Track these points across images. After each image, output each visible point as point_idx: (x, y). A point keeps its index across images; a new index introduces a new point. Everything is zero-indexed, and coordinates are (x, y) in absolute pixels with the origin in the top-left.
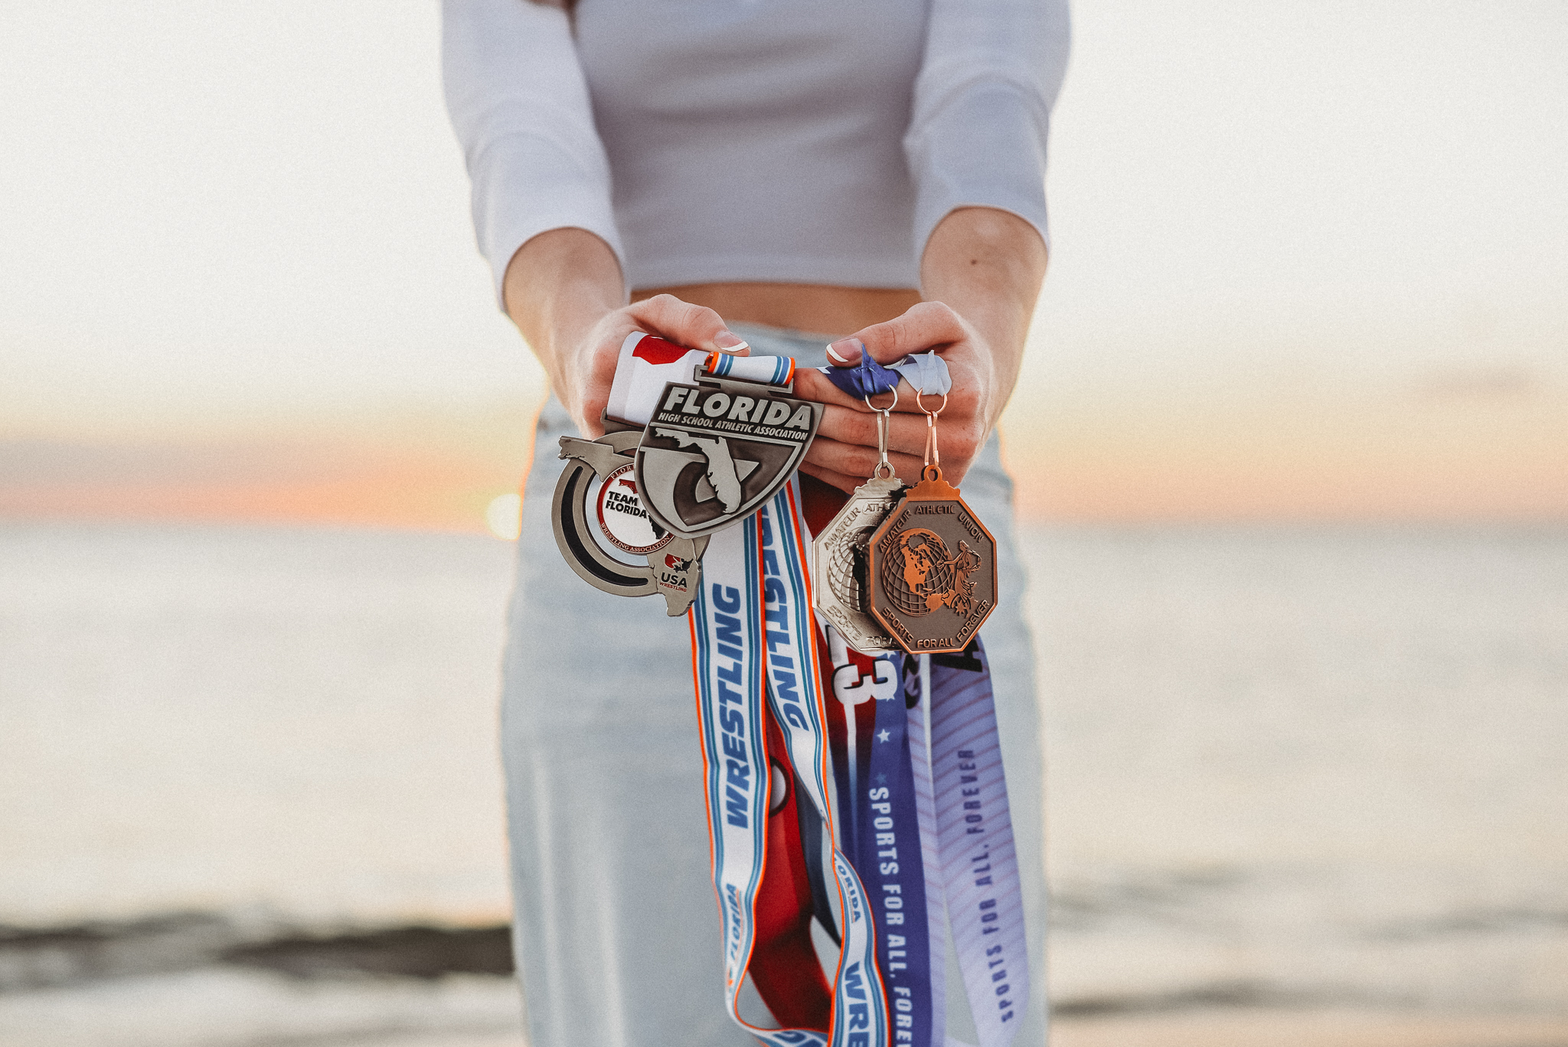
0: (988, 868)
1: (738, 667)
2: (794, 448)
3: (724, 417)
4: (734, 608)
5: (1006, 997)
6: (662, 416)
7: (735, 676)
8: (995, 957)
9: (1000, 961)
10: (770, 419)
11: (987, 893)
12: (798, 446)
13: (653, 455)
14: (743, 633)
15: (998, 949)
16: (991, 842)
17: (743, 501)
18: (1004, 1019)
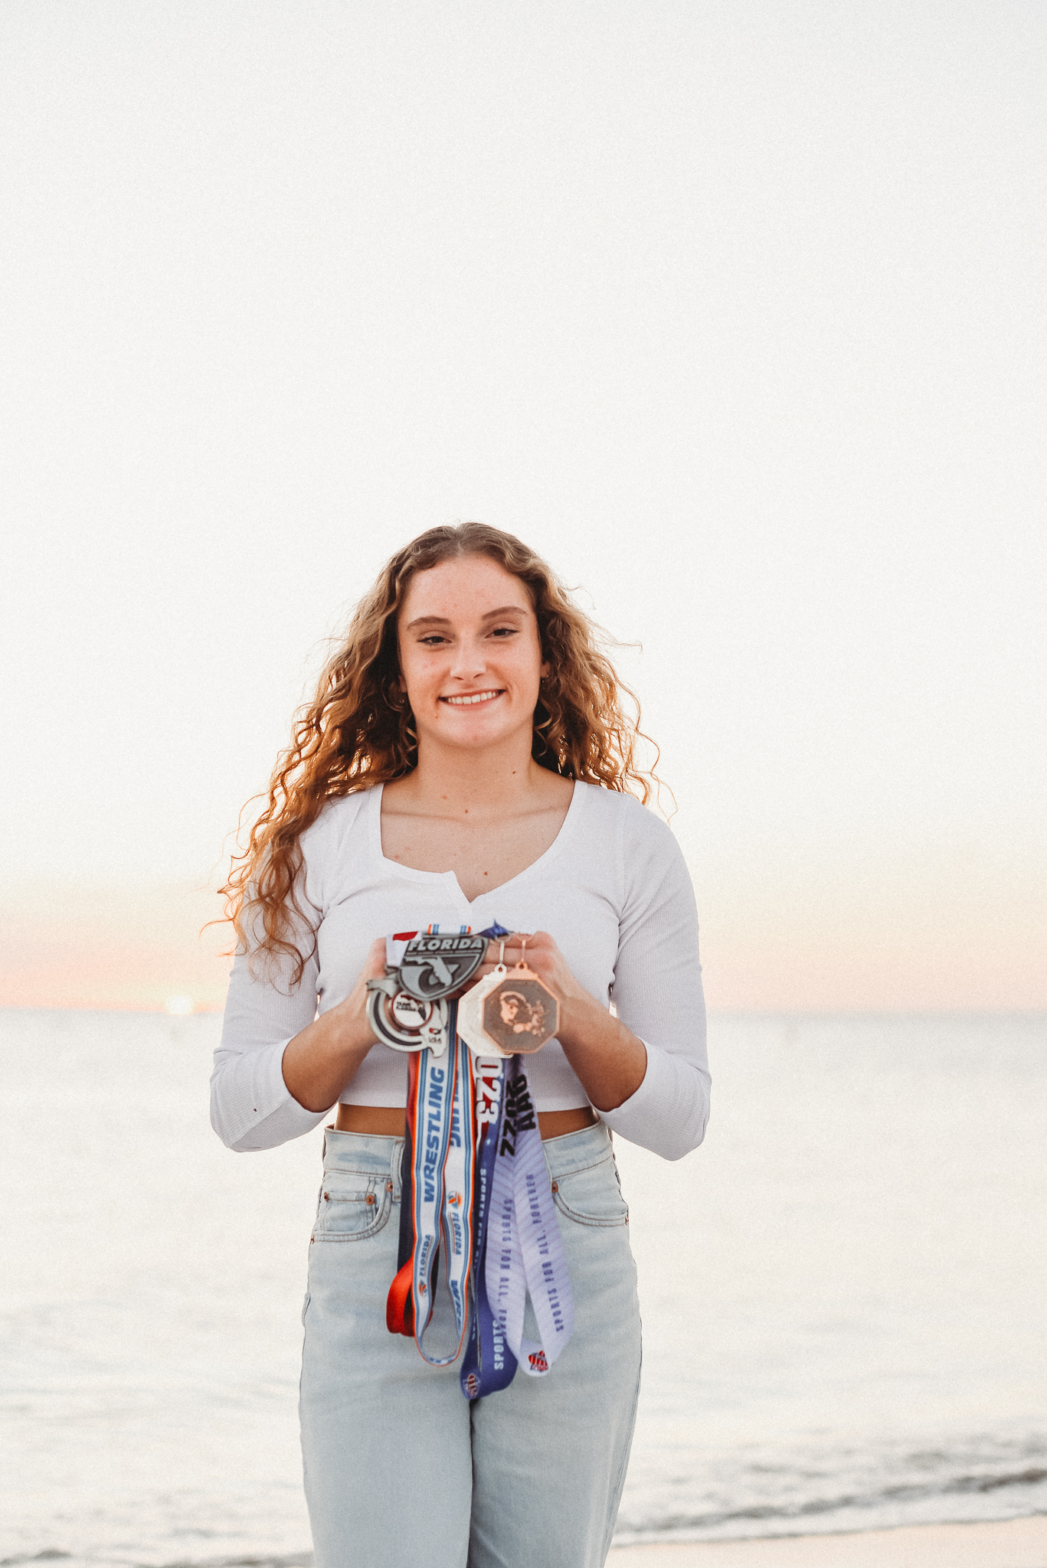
0: (546, 1244)
1: (439, 1113)
2: (475, 957)
3: (439, 949)
4: (441, 1080)
5: (559, 1317)
6: (408, 954)
7: (437, 1118)
8: (552, 1295)
9: (556, 1297)
10: (461, 946)
11: (546, 1259)
12: (478, 956)
13: (406, 970)
14: (443, 1095)
15: (554, 1291)
16: (546, 1228)
17: (453, 981)
18: (558, 1330)
